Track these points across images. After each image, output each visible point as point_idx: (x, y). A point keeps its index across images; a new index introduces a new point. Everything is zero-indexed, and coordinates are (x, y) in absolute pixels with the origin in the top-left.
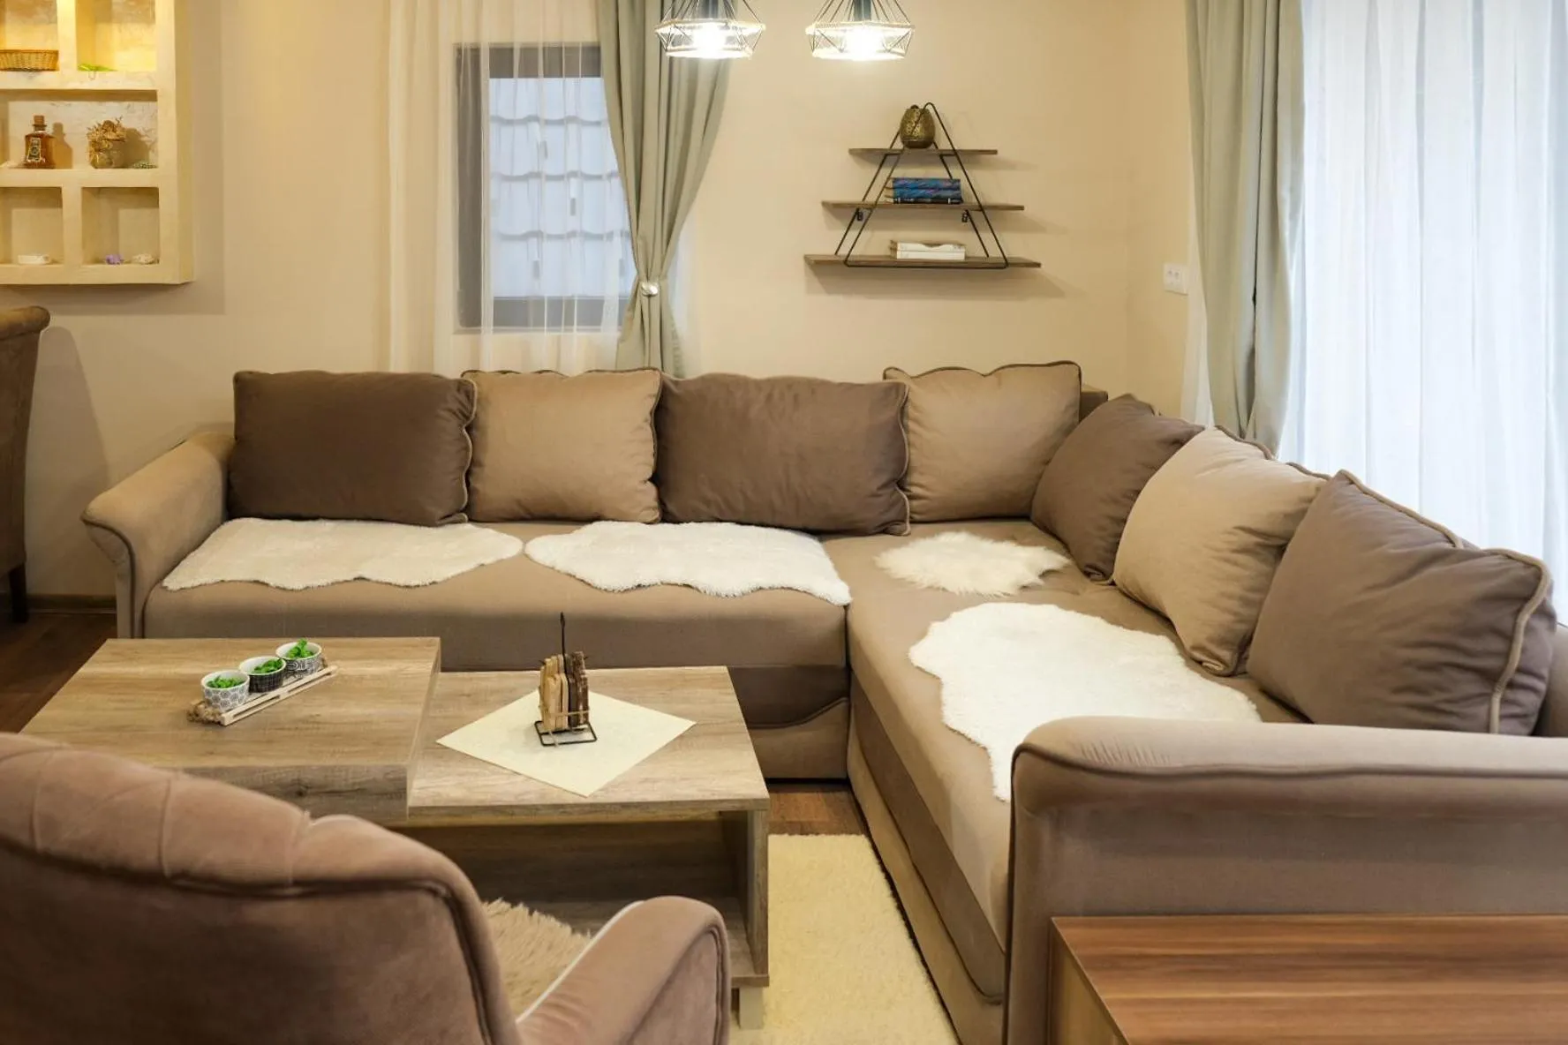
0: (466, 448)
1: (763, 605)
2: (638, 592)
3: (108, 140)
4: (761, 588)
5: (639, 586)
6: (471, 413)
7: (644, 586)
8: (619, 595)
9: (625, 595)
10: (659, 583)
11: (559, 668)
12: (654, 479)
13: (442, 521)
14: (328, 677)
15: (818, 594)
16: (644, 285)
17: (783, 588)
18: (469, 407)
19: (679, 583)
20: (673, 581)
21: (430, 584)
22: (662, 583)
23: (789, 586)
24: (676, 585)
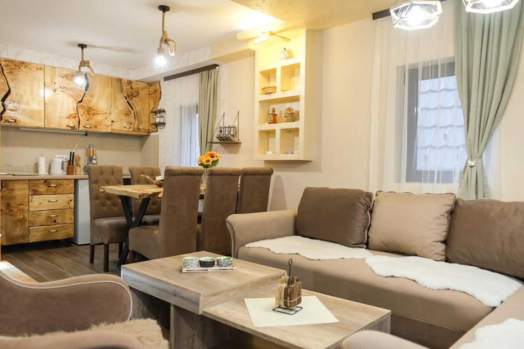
0: (368, 220)
1: (447, 297)
2: (392, 279)
3: (288, 113)
4: (448, 289)
5: (392, 276)
6: (371, 205)
7: (395, 277)
8: (383, 278)
9: (386, 278)
10: (403, 277)
11: (286, 281)
12: (445, 242)
13: (352, 246)
14: (232, 270)
15: (478, 298)
16: (469, 162)
17: (460, 291)
18: (370, 203)
19: (411, 279)
20: (409, 278)
21: (318, 260)
22: (404, 277)
23: (464, 291)
24: (410, 279)
